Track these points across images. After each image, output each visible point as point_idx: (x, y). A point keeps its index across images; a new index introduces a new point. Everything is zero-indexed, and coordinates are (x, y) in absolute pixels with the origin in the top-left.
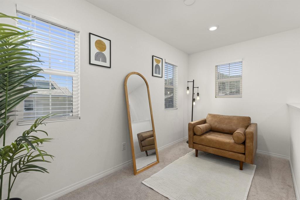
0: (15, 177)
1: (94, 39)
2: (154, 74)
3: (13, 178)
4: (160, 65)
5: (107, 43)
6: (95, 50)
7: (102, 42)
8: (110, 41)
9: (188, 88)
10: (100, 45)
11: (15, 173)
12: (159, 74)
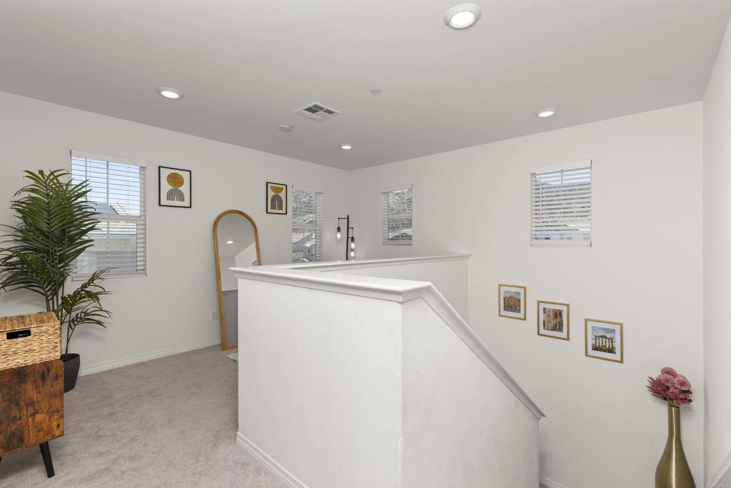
0: (73, 330)
1: (165, 173)
2: (270, 210)
3: (71, 331)
4: (282, 195)
5: (185, 176)
6: (166, 187)
7: (178, 174)
8: (190, 171)
9: (339, 228)
10: (175, 180)
11: (73, 326)
12: (281, 208)
